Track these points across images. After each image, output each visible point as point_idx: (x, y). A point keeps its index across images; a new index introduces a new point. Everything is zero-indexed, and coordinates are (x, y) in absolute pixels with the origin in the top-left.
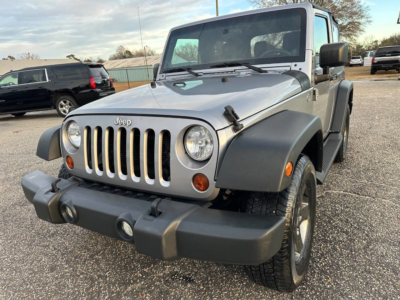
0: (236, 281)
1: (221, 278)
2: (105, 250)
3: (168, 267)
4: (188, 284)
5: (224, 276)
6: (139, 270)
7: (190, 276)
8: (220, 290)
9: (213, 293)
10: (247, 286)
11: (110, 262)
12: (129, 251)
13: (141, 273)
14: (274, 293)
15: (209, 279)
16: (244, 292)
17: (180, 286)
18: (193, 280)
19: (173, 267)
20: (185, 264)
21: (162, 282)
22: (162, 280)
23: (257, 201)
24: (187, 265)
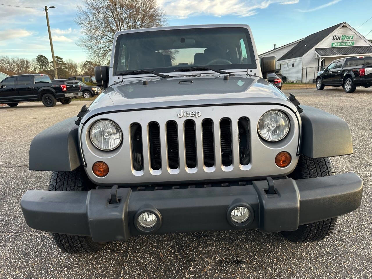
0: (272, 248)
1: (260, 251)
2: (124, 269)
3: (207, 259)
4: (242, 265)
5: (261, 249)
6: (185, 272)
7: (235, 259)
8: (270, 259)
9: (267, 263)
10: (284, 248)
11: (145, 277)
12: (153, 261)
13: (189, 273)
14: (305, 246)
15: (252, 255)
16: (286, 253)
17: (237, 269)
18: (241, 261)
19: (213, 258)
20: (219, 251)
21: (219, 273)
22: (216, 271)
23: (312, 170)
24: (221, 252)
